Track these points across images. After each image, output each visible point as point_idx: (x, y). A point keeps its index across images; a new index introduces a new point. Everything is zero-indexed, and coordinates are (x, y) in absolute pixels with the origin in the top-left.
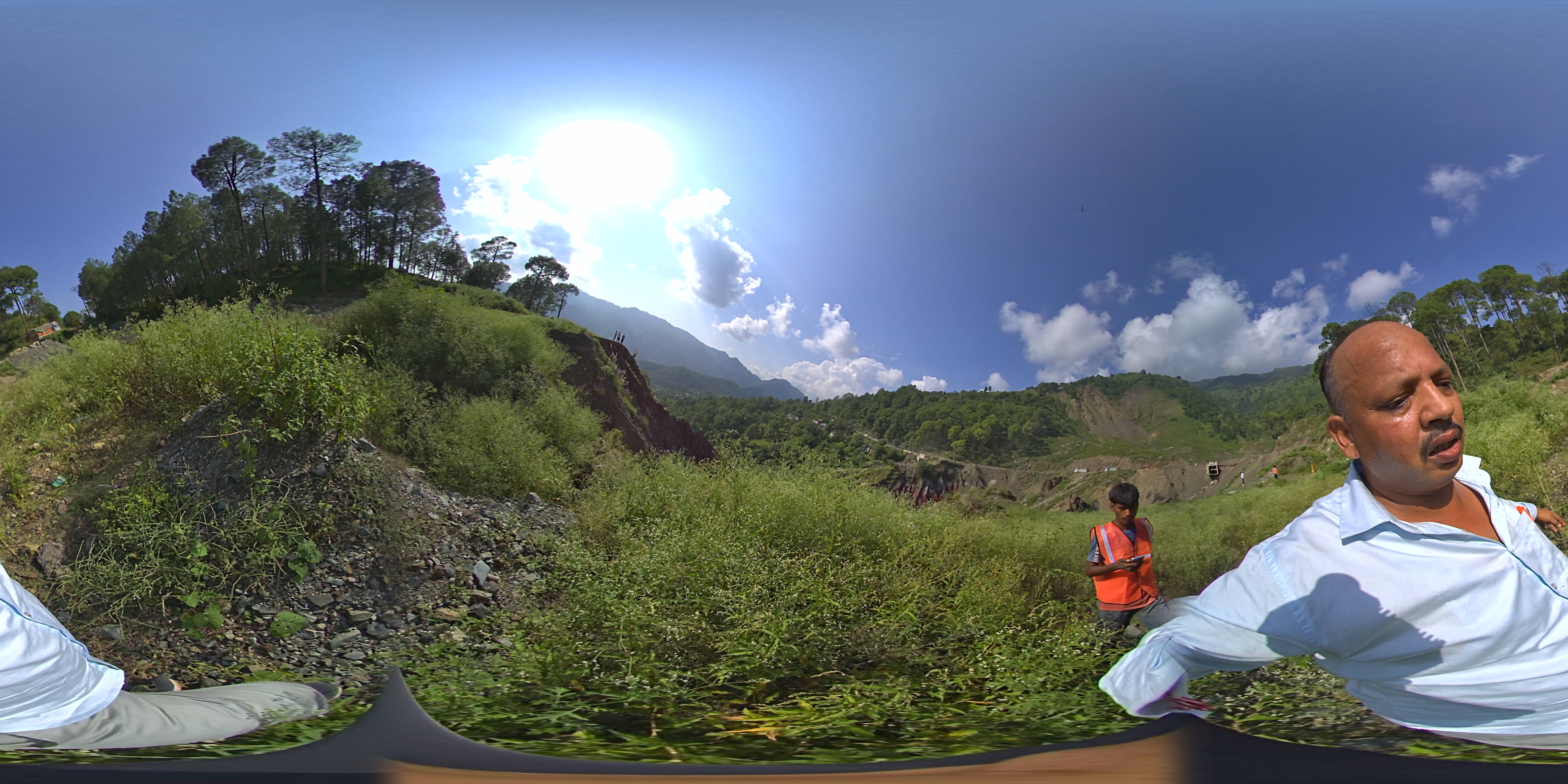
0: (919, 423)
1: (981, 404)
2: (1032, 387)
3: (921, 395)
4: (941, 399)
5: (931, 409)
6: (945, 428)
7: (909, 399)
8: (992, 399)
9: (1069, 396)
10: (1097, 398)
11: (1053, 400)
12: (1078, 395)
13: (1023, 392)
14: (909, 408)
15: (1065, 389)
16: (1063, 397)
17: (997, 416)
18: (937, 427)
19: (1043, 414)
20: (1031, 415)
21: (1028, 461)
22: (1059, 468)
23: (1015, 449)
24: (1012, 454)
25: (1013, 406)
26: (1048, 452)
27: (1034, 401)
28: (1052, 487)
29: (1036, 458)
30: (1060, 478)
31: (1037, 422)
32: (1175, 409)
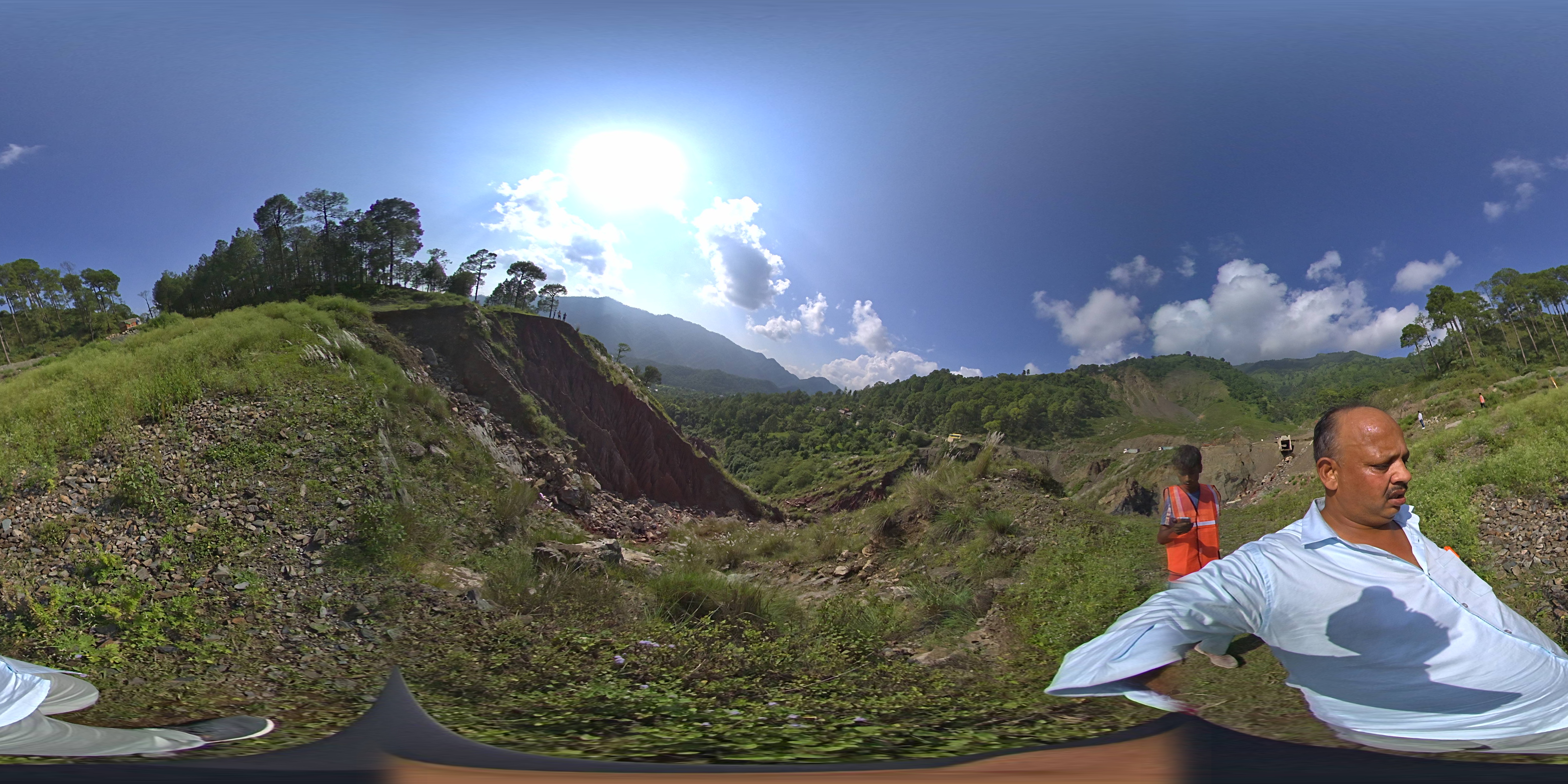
0: (949, 405)
1: (1019, 385)
3: (954, 378)
5: (964, 391)
6: (978, 409)
7: (942, 383)
8: (1030, 381)
9: (1110, 378)
11: (1094, 381)
12: (1120, 377)
13: (1062, 374)
14: (942, 391)
16: (1104, 379)
17: (1035, 396)
18: (969, 408)
19: (1084, 393)
20: (1072, 394)
21: (1070, 443)
22: (1105, 449)
23: (1057, 430)
24: (1052, 435)
25: (1053, 387)
26: (1092, 433)
27: (1074, 382)
28: (1099, 471)
29: (1081, 439)
30: (1109, 460)
31: (1079, 401)
32: (1221, 390)
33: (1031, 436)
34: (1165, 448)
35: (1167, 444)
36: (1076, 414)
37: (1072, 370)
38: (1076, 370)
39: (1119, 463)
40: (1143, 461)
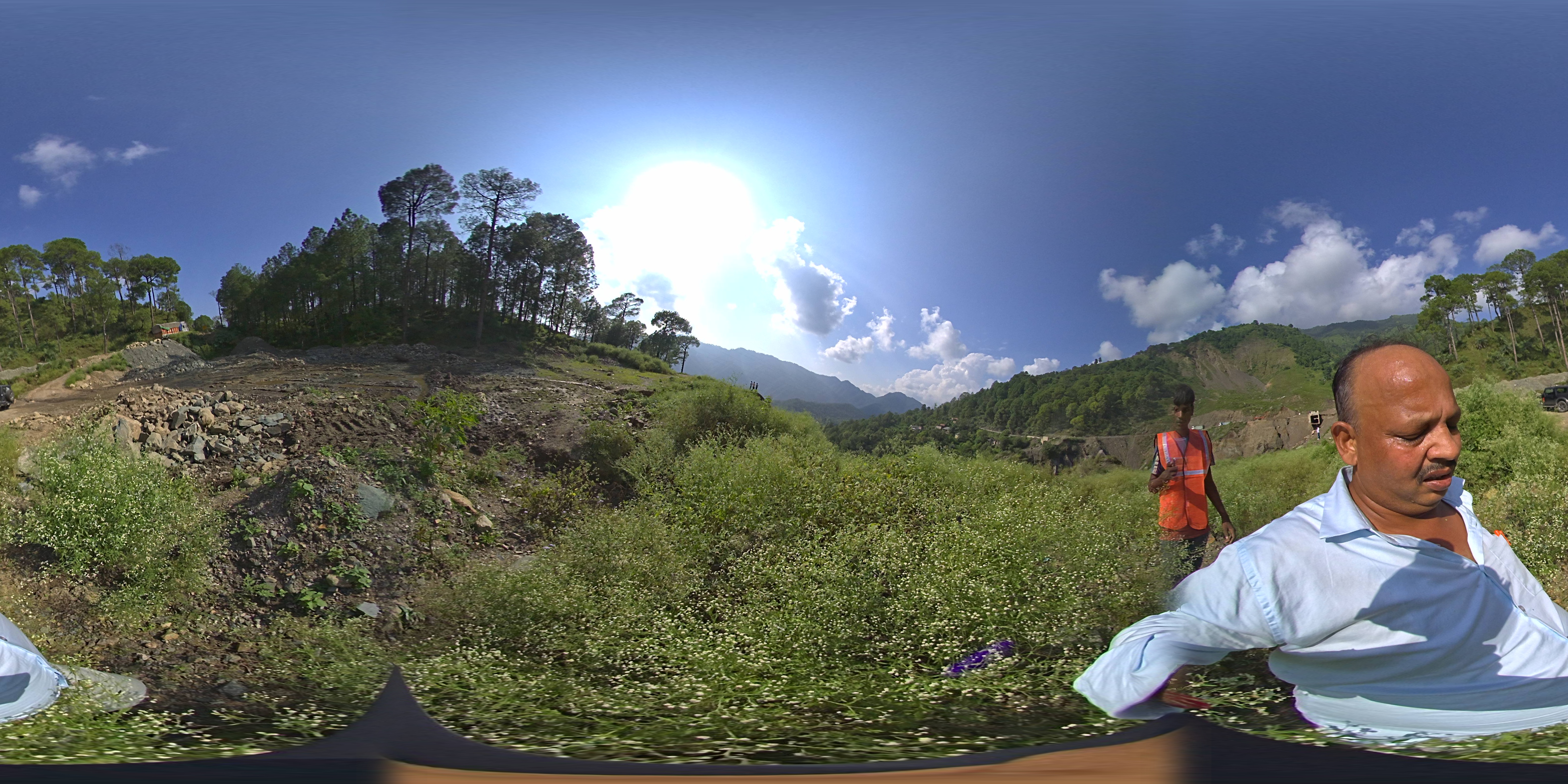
0: (1037, 407)
1: (1093, 378)
2: (1141, 352)
3: (1034, 380)
4: (1055, 379)
5: (1046, 392)
6: (1062, 406)
7: (1023, 386)
8: (1103, 370)
9: (1181, 355)
10: (1210, 353)
11: (1164, 361)
12: (1191, 353)
13: (1133, 358)
14: (1025, 395)
15: (1175, 348)
16: (1174, 357)
17: (1110, 386)
18: (1054, 408)
19: (1154, 375)
20: (1143, 379)
23: (1131, 416)
24: (1129, 420)
25: (1125, 374)
27: (1144, 364)
31: (1149, 385)
32: (1288, 357)
33: (1111, 425)
36: (1148, 397)
38: (1146, 352)
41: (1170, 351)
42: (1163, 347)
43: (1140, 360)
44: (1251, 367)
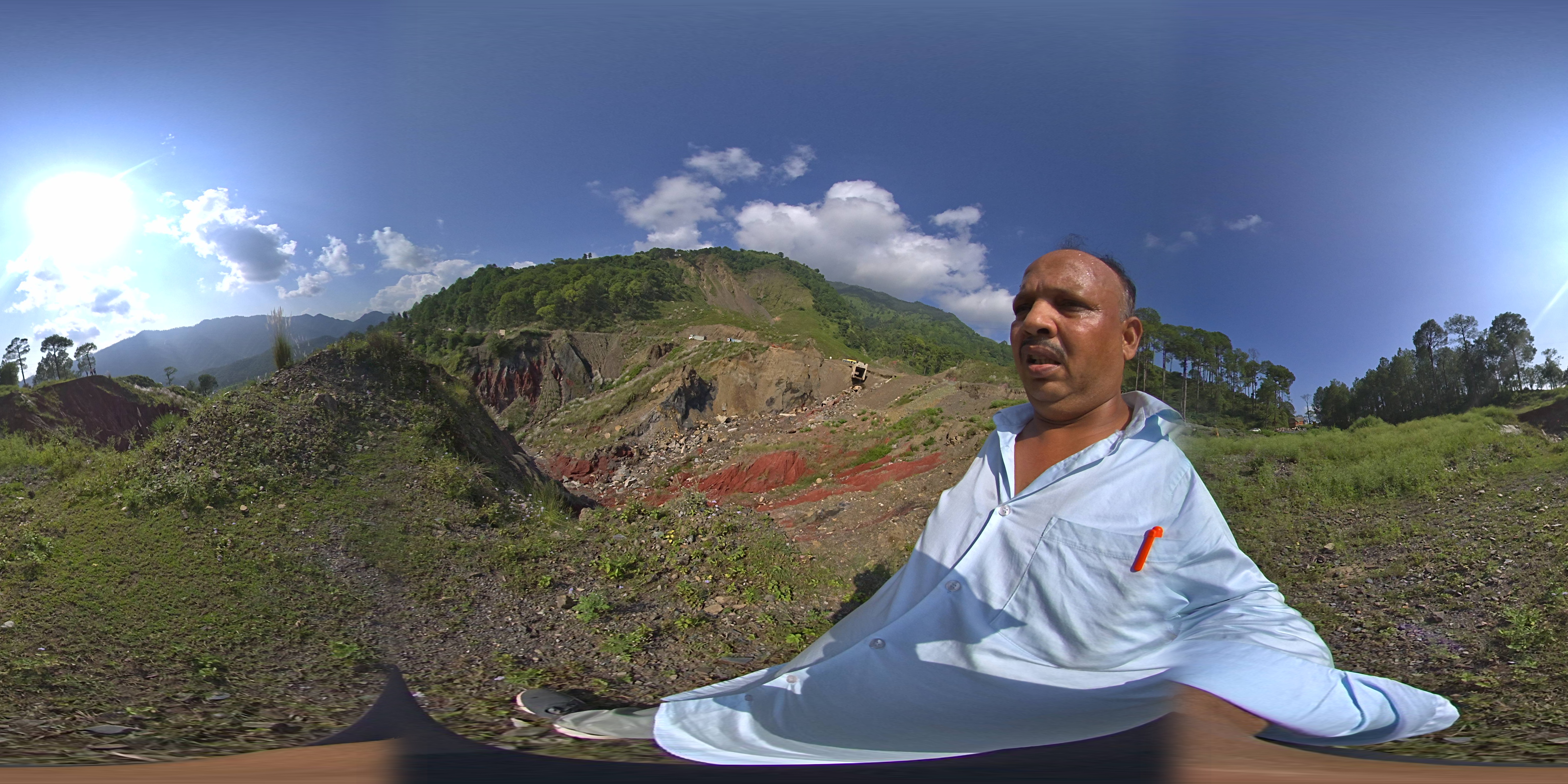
0: (499, 298)
1: (574, 266)
3: (502, 271)
5: (511, 280)
6: (530, 295)
7: (489, 279)
8: (590, 265)
9: (687, 264)
10: (720, 269)
11: (667, 265)
12: (697, 263)
13: (630, 256)
14: (489, 286)
15: (682, 256)
16: (680, 264)
17: (595, 276)
18: (519, 297)
19: (653, 275)
20: (639, 275)
21: (634, 325)
22: (671, 334)
23: (619, 311)
24: (614, 317)
25: (617, 268)
26: (659, 316)
27: (643, 264)
28: (660, 355)
29: (644, 322)
30: (671, 345)
31: (646, 282)
32: (807, 300)
33: (590, 319)
34: (733, 341)
35: (736, 337)
36: (641, 295)
37: (642, 252)
38: (647, 253)
39: (683, 348)
40: (708, 349)
41: (677, 257)
42: (670, 253)
43: (639, 258)
44: (762, 296)
